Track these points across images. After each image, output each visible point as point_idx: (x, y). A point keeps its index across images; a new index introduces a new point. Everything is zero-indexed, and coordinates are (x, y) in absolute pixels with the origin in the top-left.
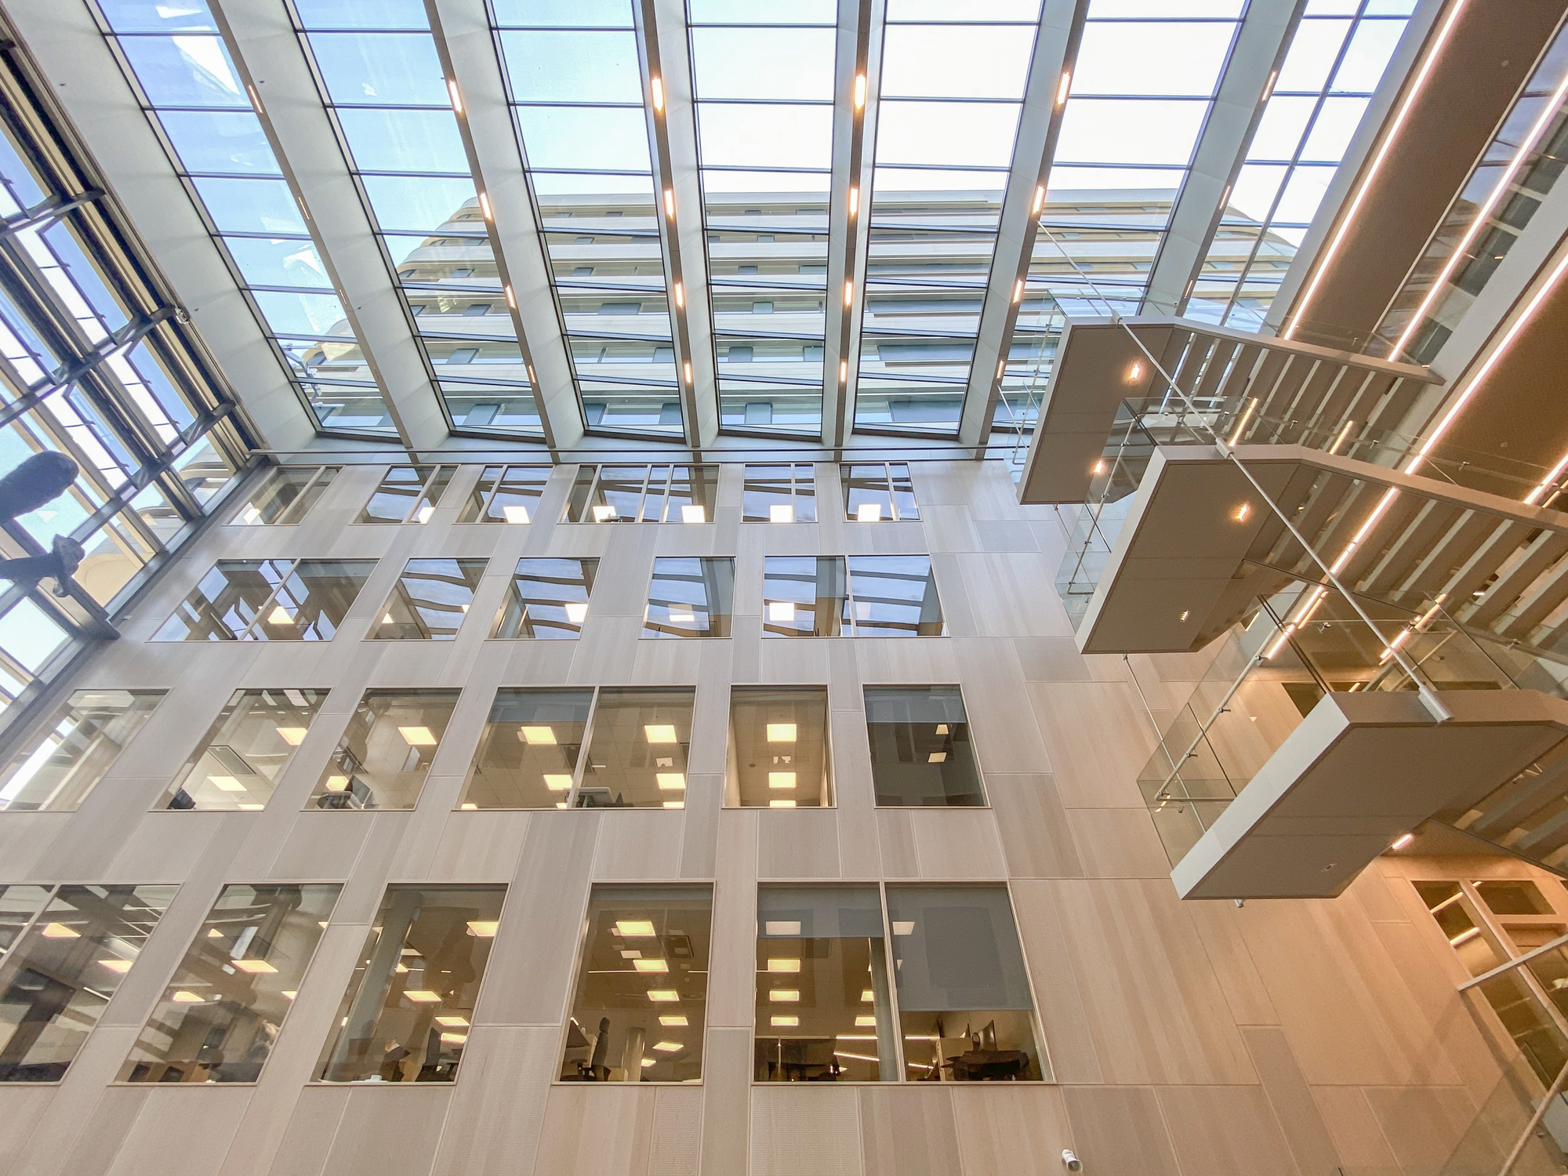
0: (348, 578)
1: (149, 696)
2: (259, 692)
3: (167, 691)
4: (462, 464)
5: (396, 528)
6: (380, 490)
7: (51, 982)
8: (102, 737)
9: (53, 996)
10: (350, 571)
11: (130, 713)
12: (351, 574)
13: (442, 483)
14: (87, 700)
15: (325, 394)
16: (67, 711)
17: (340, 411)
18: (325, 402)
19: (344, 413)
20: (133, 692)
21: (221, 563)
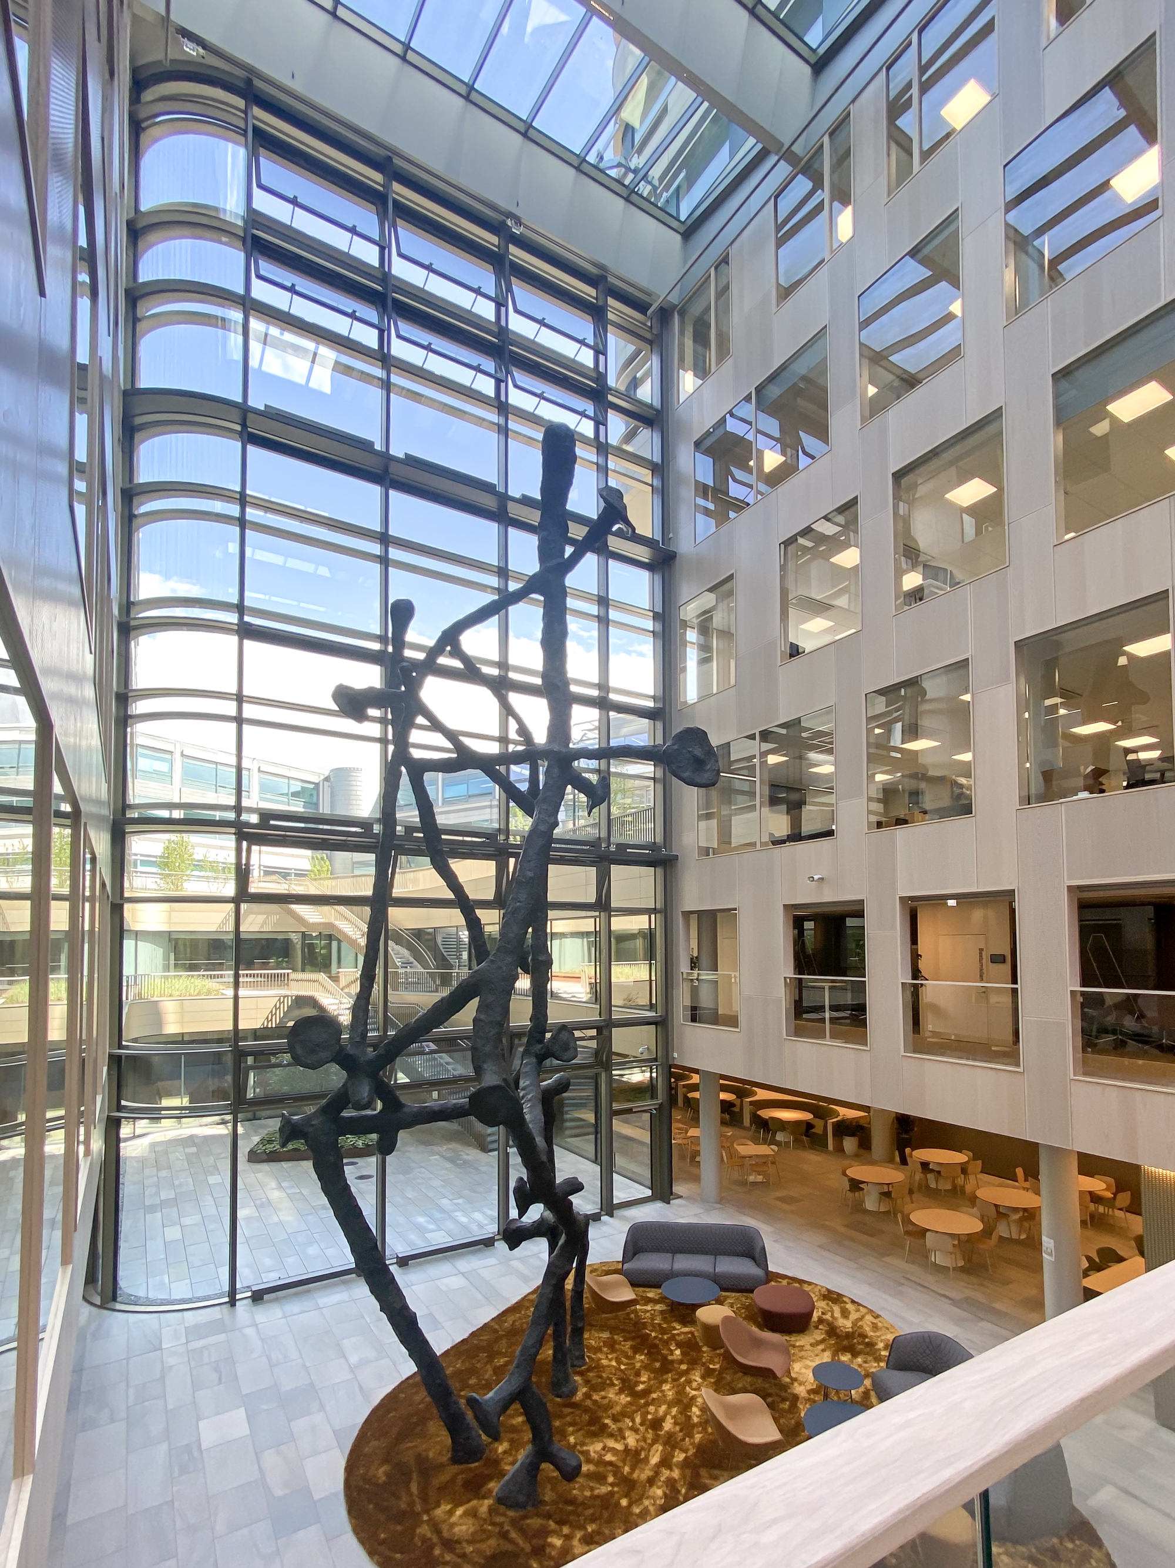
0: (804, 378)
1: (723, 586)
2: (793, 539)
3: (732, 575)
4: (853, 101)
5: (824, 272)
6: (780, 242)
7: (789, 789)
8: (715, 631)
9: (794, 797)
10: (801, 368)
11: (720, 606)
12: (803, 372)
13: (843, 159)
14: (690, 611)
15: (661, 179)
16: (684, 624)
17: (685, 186)
18: (666, 188)
19: (691, 181)
20: (710, 590)
21: (697, 444)
